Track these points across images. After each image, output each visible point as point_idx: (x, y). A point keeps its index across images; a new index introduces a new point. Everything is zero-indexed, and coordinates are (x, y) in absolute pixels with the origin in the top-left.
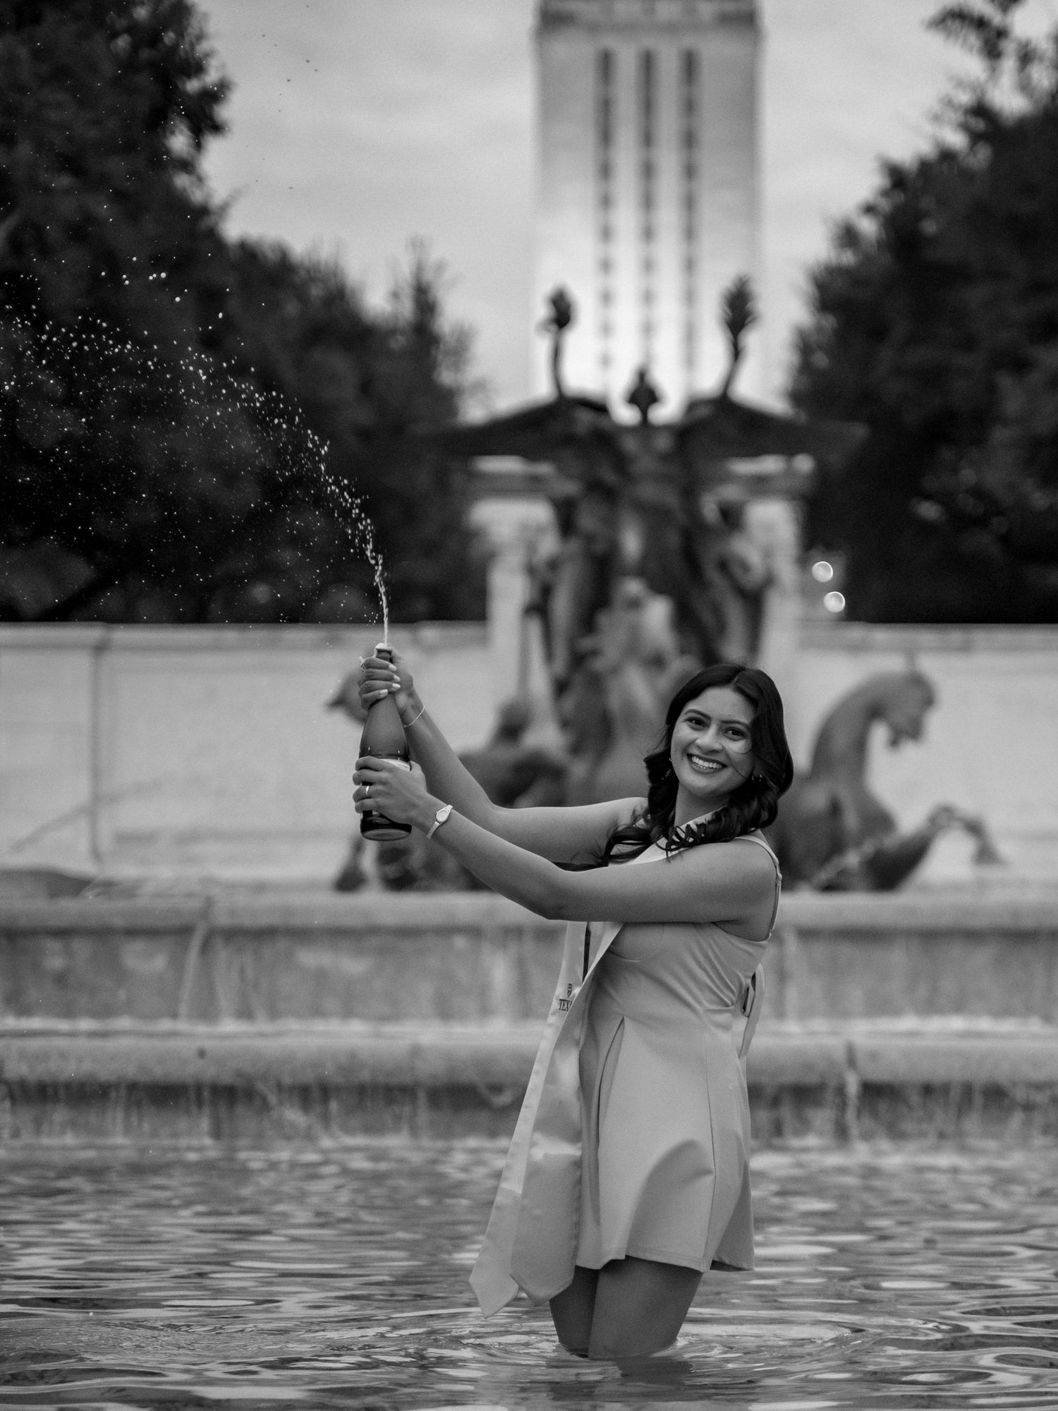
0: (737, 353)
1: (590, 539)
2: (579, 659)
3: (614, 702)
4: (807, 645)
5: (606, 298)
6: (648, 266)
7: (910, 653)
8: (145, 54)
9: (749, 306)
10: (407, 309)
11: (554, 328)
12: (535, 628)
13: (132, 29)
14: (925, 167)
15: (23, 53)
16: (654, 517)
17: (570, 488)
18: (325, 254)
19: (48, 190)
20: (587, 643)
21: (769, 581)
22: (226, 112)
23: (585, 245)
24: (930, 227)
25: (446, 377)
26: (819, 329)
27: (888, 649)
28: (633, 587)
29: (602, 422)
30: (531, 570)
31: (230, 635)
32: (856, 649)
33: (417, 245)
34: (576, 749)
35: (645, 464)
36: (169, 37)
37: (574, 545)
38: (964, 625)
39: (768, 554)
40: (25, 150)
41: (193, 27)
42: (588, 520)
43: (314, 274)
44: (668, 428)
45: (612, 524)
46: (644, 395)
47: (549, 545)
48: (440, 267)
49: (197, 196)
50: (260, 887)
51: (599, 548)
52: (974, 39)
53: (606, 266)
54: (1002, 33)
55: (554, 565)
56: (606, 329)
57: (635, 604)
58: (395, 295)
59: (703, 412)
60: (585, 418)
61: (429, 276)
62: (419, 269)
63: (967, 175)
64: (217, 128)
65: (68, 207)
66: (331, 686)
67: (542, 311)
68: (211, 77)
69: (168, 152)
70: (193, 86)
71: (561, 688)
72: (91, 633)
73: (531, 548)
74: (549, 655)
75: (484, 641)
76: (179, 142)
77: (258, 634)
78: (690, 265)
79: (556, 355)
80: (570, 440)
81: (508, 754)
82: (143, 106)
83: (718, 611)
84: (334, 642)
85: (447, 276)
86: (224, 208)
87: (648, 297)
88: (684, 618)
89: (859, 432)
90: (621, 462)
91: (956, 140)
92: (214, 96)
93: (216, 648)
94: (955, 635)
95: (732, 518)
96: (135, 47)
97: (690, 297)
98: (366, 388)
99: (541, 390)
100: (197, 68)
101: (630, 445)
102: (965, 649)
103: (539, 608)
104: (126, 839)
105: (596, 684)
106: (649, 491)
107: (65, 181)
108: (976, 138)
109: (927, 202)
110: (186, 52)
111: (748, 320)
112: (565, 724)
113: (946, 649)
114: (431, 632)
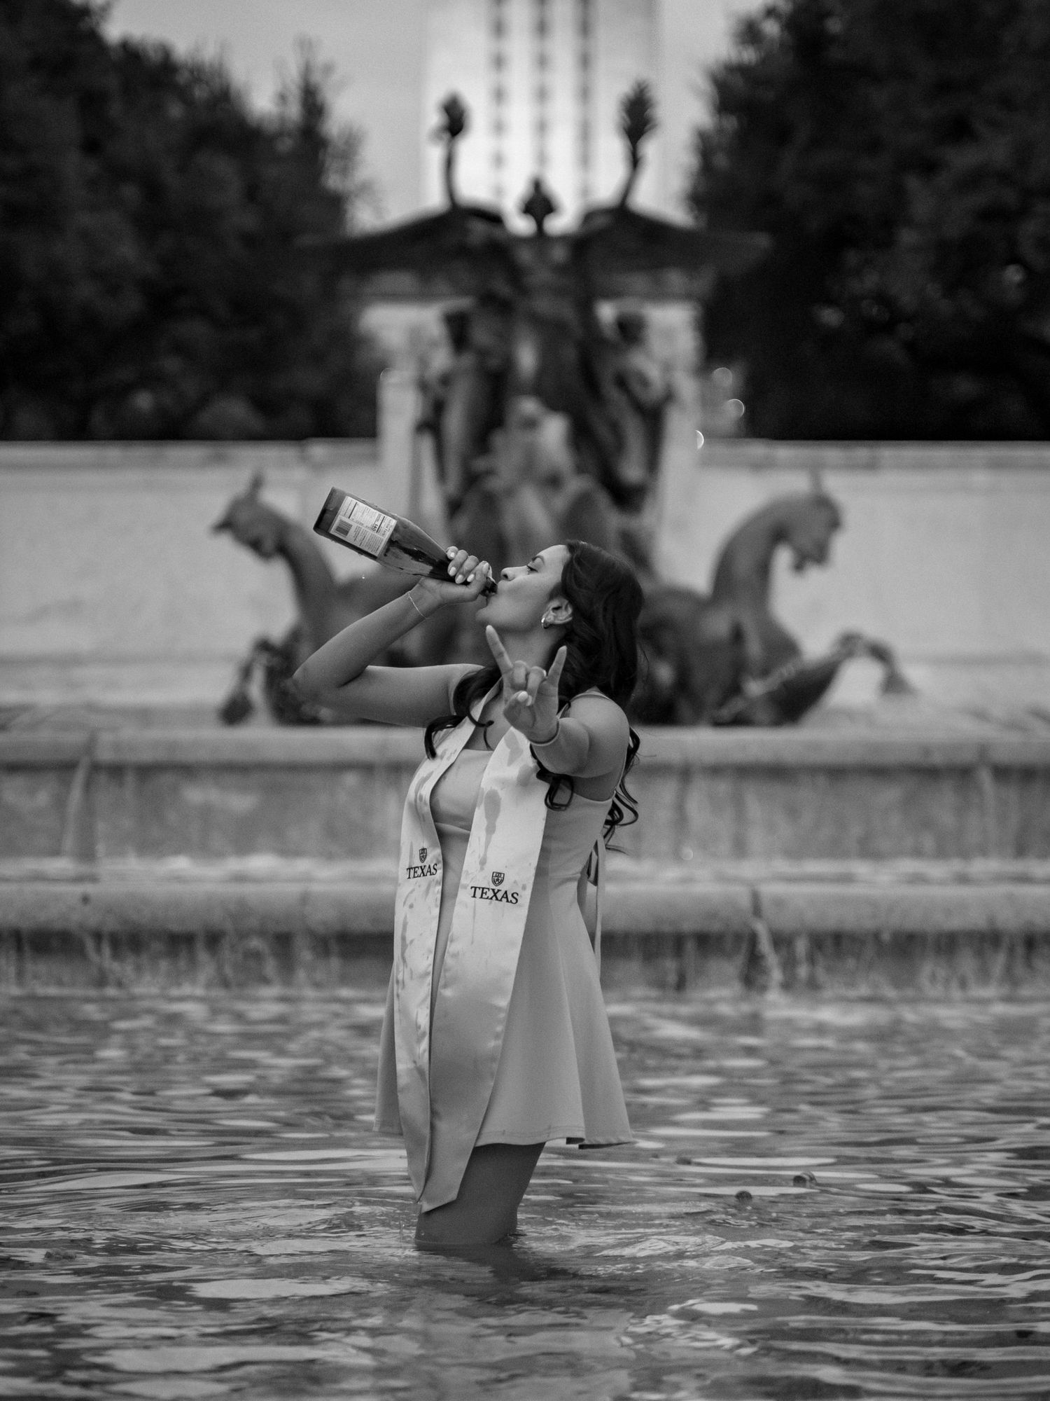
0: (635, 162)
1: (483, 354)
2: (472, 480)
3: (510, 524)
4: (707, 462)
5: (499, 95)
6: (542, 62)
7: (815, 470)
9: (648, 111)
10: (294, 111)
11: (447, 136)
12: (427, 445)
16: (550, 331)
17: (463, 304)
18: (208, 54)
20: (478, 464)
21: (669, 396)
23: (477, 41)
24: (833, 26)
25: (333, 181)
26: (720, 130)
27: (793, 466)
28: (528, 406)
29: (496, 232)
30: (423, 386)
31: (111, 452)
32: (757, 467)
33: (305, 45)
35: (541, 276)
37: (468, 360)
38: (870, 442)
39: (667, 369)
42: (481, 334)
43: (198, 73)
44: (564, 239)
45: (506, 339)
46: (539, 204)
47: (441, 359)
48: (328, 69)
51: (494, 363)
53: (499, 62)
55: (446, 380)
56: (499, 128)
57: (531, 424)
58: (282, 98)
59: (601, 222)
60: (479, 229)
61: (316, 78)
62: (307, 70)
66: (216, 505)
67: (434, 119)
71: (454, 507)
73: (423, 362)
74: (442, 475)
75: (375, 458)
77: (141, 451)
78: (585, 61)
79: (449, 165)
80: (464, 252)
83: (616, 429)
84: (220, 460)
85: (336, 77)
86: (106, 9)
87: (542, 95)
88: (581, 435)
89: (762, 241)
90: (515, 274)
94: (862, 452)
95: (631, 330)
97: (585, 94)
98: (252, 193)
99: (433, 200)
101: (525, 256)
102: (872, 466)
103: (431, 425)
105: (491, 504)
106: (544, 305)
111: (648, 124)
113: (852, 467)
114: (319, 450)
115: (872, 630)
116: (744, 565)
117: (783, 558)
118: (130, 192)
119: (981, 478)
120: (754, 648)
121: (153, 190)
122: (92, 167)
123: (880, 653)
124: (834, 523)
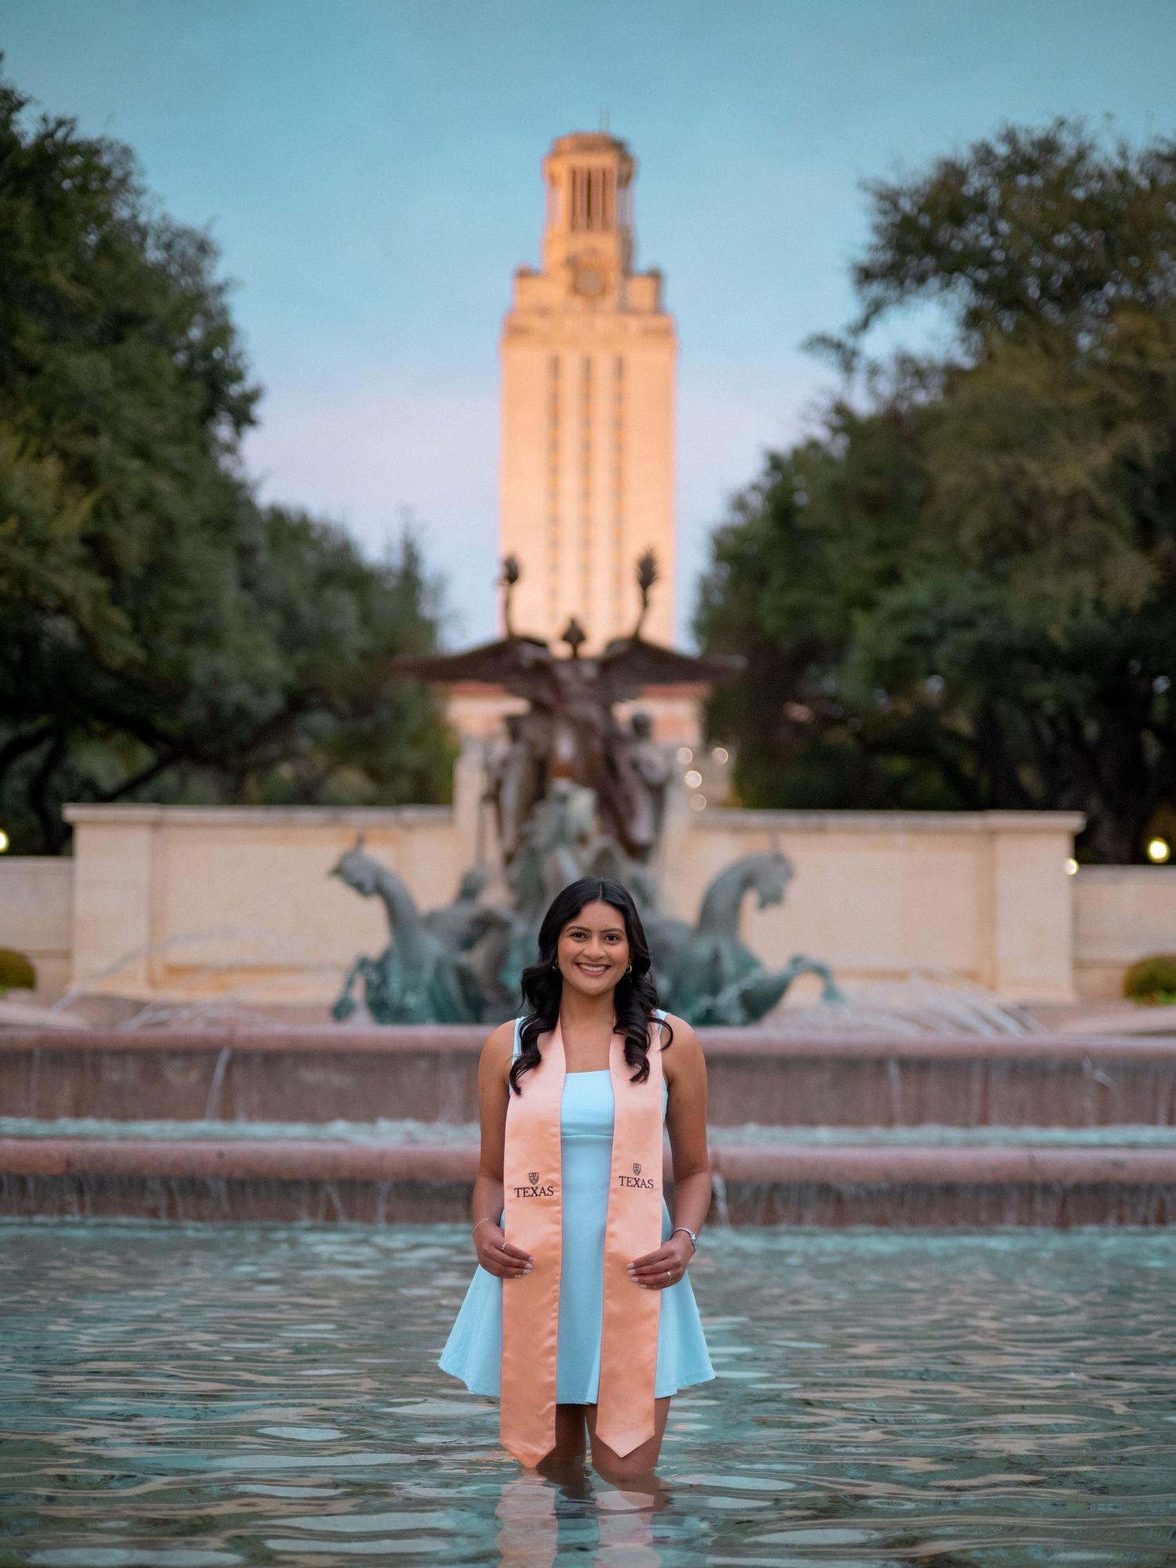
0: (645, 603)
1: (532, 744)
2: (522, 838)
3: (547, 872)
5: (554, 568)
6: (587, 543)
7: (774, 833)
8: (200, 366)
9: (655, 567)
10: (397, 559)
11: (506, 583)
12: (490, 812)
13: (190, 346)
14: (797, 454)
15: (105, 366)
16: (583, 729)
17: (517, 706)
19: (122, 471)
20: (527, 827)
21: (669, 778)
22: (260, 410)
24: (801, 499)
25: (427, 611)
27: (759, 830)
28: (562, 785)
29: (542, 655)
30: (487, 767)
31: (256, 815)
32: (736, 830)
34: (519, 907)
35: (575, 688)
36: (217, 353)
38: (820, 811)
39: (670, 755)
40: (105, 442)
41: (236, 346)
42: (530, 730)
43: (326, 531)
44: (593, 661)
45: (551, 735)
46: (574, 635)
47: (501, 747)
49: (238, 474)
50: (277, 1011)
51: (540, 751)
52: (834, 357)
53: (555, 544)
54: (854, 354)
55: (505, 763)
57: (564, 799)
58: (389, 549)
59: (621, 649)
60: (529, 654)
61: (414, 536)
62: (407, 528)
63: (829, 461)
64: (251, 422)
65: (136, 485)
67: (497, 571)
68: (249, 383)
69: (214, 439)
70: (235, 390)
71: (509, 859)
72: (150, 812)
73: (488, 750)
74: (500, 833)
75: (451, 822)
76: (223, 431)
77: (277, 814)
79: (507, 605)
80: (517, 669)
81: (468, 911)
82: (196, 405)
83: (628, 799)
86: (257, 485)
87: (586, 568)
88: (605, 805)
89: (741, 662)
90: (556, 686)
91: (820, 433)
92: (252, 397)
93: (247, 825)
94: (813, 819)
95: (642, 728)
96: (192, 360)
99: (495, 631)
100: (238, 376)
101: (564, 673)
102: (819, 831)
103: (493, 796)
104: (175, 971)
105: (534, 855)
106: (579, 709)
107: (135, 464)
108: (835, 430)
109: (798, 481)
110: (230, 365)
111: (655, 577)
112: (512, 886)
113: (805, 830)
114: (410, 814)
115: (816, 953)
116: (721, 904)
117: (751, 899)
118: (274, 620)
119: (901, 839)
120: (728, 965)
121: (291, 617)
122: (247, 599)
123: (821, 971)
124: (789, 874)
